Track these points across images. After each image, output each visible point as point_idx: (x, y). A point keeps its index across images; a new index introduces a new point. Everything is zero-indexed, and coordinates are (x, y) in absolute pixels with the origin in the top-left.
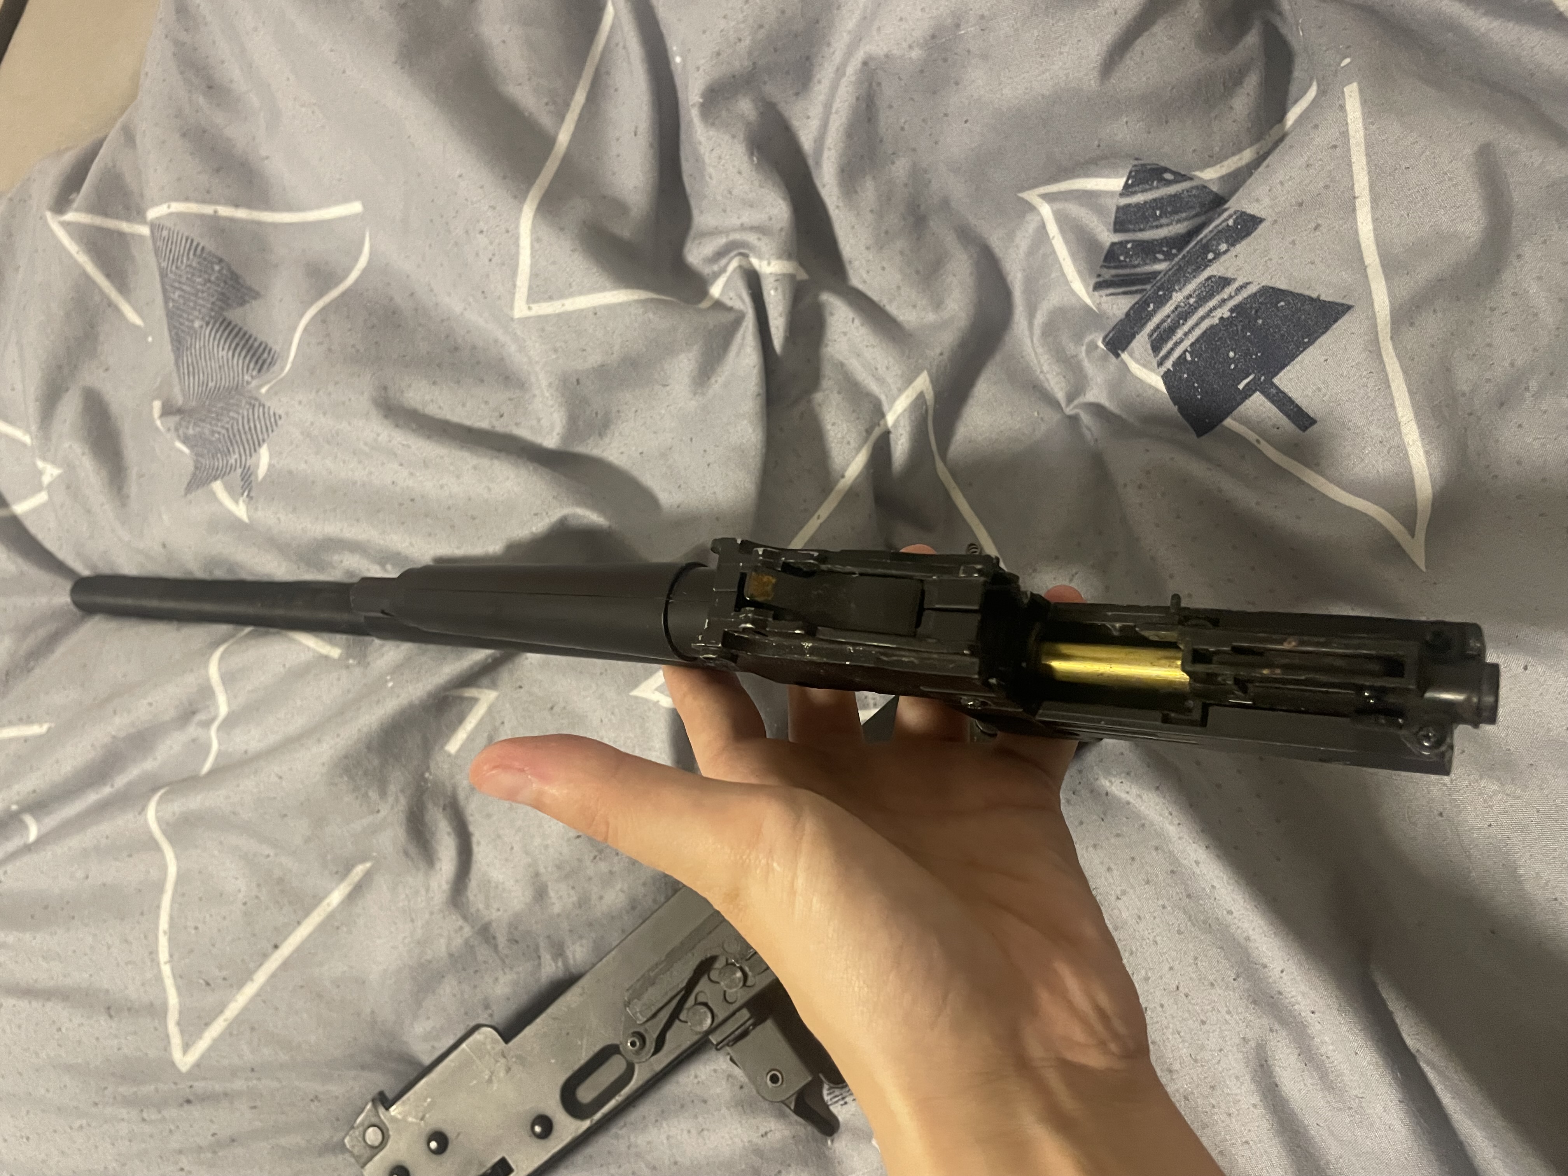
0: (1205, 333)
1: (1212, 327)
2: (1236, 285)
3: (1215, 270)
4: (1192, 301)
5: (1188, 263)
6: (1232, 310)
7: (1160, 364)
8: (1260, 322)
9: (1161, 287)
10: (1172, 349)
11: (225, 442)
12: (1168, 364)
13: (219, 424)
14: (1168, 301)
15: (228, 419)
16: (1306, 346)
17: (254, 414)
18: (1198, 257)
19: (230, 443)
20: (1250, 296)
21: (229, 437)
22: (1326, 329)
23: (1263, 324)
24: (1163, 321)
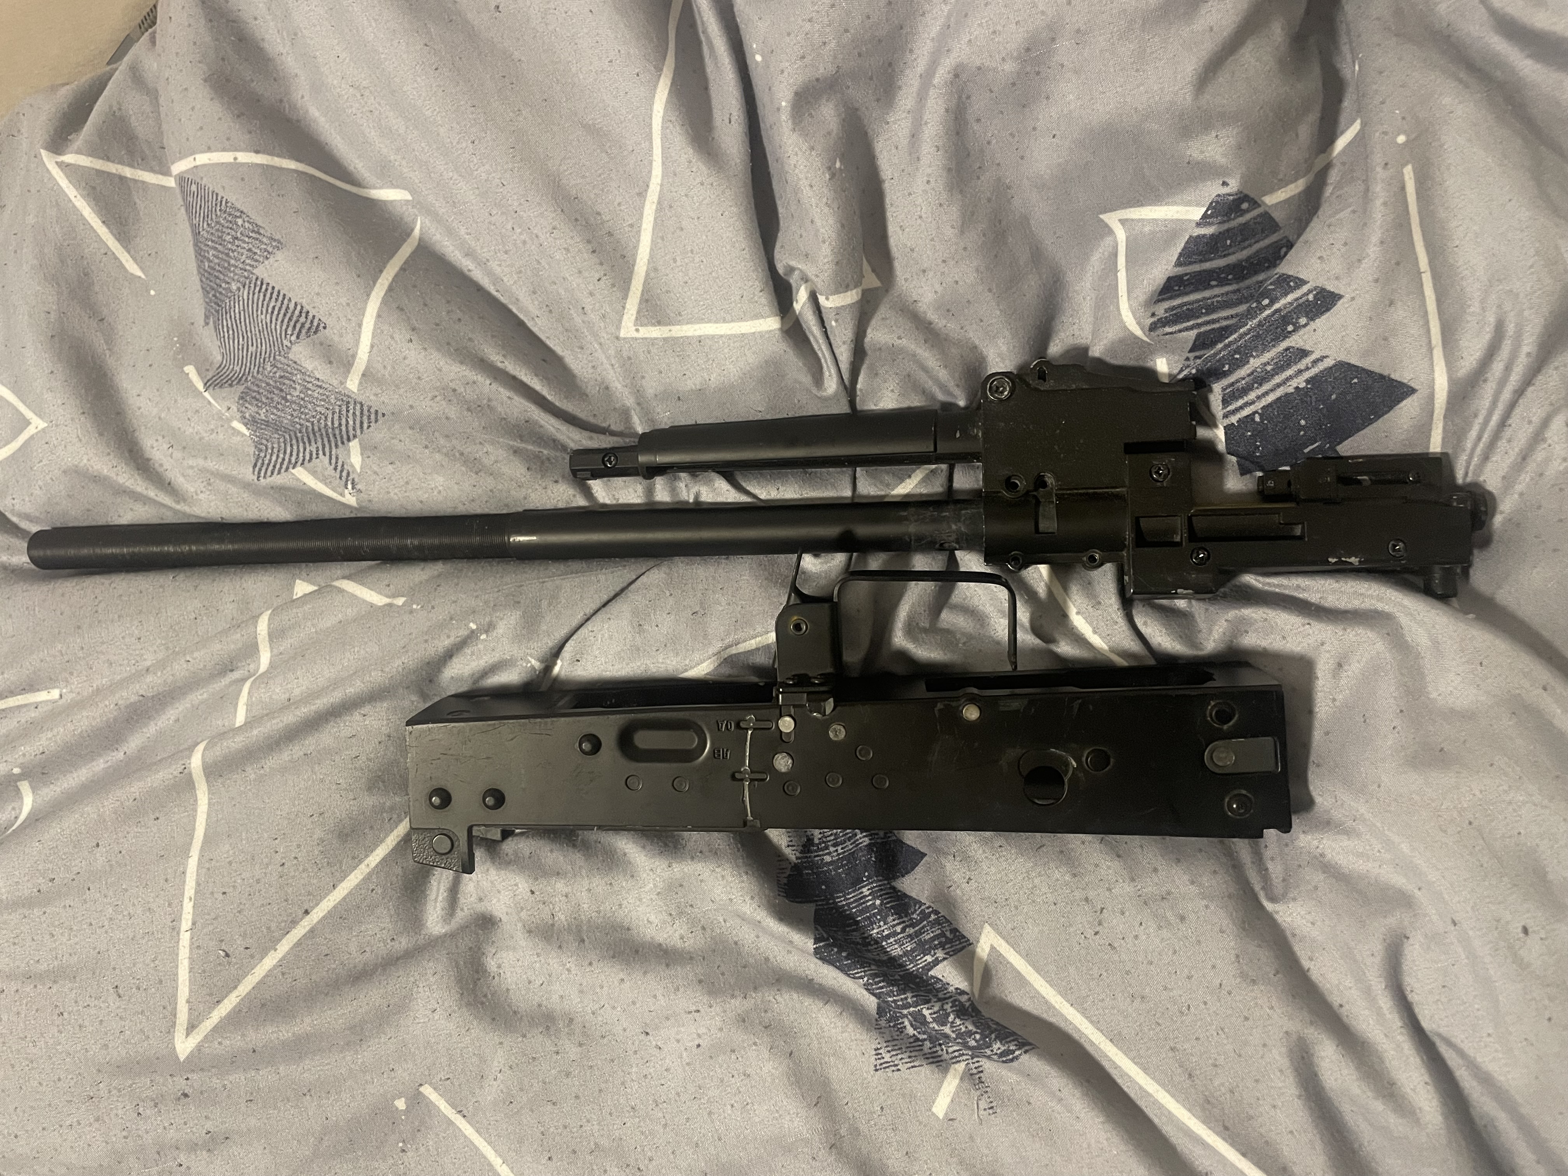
0: (1278, 399)
1: (1287, 395)
2: (1312, 357)
3: (1293, 341)
4: (1269, 368)
5: (1267, 331)
6: (1307, 381)
7: (1226, 416)
8: (1334, 397)
9: (1236, 351)
10: (1241, 408)
11: (307, 432)
12: (1234, 419)
13: (303, 417)
14: (1244, 365)
15: (314, 413)
16: (1371, 422)
17: (348, 411)
18: (1277, 328)
19: (311, 435)
20: (1326, 369)
21: (313, 430)
22: (1391, 408)
23: (1336, 399)
24: (1237, 381)
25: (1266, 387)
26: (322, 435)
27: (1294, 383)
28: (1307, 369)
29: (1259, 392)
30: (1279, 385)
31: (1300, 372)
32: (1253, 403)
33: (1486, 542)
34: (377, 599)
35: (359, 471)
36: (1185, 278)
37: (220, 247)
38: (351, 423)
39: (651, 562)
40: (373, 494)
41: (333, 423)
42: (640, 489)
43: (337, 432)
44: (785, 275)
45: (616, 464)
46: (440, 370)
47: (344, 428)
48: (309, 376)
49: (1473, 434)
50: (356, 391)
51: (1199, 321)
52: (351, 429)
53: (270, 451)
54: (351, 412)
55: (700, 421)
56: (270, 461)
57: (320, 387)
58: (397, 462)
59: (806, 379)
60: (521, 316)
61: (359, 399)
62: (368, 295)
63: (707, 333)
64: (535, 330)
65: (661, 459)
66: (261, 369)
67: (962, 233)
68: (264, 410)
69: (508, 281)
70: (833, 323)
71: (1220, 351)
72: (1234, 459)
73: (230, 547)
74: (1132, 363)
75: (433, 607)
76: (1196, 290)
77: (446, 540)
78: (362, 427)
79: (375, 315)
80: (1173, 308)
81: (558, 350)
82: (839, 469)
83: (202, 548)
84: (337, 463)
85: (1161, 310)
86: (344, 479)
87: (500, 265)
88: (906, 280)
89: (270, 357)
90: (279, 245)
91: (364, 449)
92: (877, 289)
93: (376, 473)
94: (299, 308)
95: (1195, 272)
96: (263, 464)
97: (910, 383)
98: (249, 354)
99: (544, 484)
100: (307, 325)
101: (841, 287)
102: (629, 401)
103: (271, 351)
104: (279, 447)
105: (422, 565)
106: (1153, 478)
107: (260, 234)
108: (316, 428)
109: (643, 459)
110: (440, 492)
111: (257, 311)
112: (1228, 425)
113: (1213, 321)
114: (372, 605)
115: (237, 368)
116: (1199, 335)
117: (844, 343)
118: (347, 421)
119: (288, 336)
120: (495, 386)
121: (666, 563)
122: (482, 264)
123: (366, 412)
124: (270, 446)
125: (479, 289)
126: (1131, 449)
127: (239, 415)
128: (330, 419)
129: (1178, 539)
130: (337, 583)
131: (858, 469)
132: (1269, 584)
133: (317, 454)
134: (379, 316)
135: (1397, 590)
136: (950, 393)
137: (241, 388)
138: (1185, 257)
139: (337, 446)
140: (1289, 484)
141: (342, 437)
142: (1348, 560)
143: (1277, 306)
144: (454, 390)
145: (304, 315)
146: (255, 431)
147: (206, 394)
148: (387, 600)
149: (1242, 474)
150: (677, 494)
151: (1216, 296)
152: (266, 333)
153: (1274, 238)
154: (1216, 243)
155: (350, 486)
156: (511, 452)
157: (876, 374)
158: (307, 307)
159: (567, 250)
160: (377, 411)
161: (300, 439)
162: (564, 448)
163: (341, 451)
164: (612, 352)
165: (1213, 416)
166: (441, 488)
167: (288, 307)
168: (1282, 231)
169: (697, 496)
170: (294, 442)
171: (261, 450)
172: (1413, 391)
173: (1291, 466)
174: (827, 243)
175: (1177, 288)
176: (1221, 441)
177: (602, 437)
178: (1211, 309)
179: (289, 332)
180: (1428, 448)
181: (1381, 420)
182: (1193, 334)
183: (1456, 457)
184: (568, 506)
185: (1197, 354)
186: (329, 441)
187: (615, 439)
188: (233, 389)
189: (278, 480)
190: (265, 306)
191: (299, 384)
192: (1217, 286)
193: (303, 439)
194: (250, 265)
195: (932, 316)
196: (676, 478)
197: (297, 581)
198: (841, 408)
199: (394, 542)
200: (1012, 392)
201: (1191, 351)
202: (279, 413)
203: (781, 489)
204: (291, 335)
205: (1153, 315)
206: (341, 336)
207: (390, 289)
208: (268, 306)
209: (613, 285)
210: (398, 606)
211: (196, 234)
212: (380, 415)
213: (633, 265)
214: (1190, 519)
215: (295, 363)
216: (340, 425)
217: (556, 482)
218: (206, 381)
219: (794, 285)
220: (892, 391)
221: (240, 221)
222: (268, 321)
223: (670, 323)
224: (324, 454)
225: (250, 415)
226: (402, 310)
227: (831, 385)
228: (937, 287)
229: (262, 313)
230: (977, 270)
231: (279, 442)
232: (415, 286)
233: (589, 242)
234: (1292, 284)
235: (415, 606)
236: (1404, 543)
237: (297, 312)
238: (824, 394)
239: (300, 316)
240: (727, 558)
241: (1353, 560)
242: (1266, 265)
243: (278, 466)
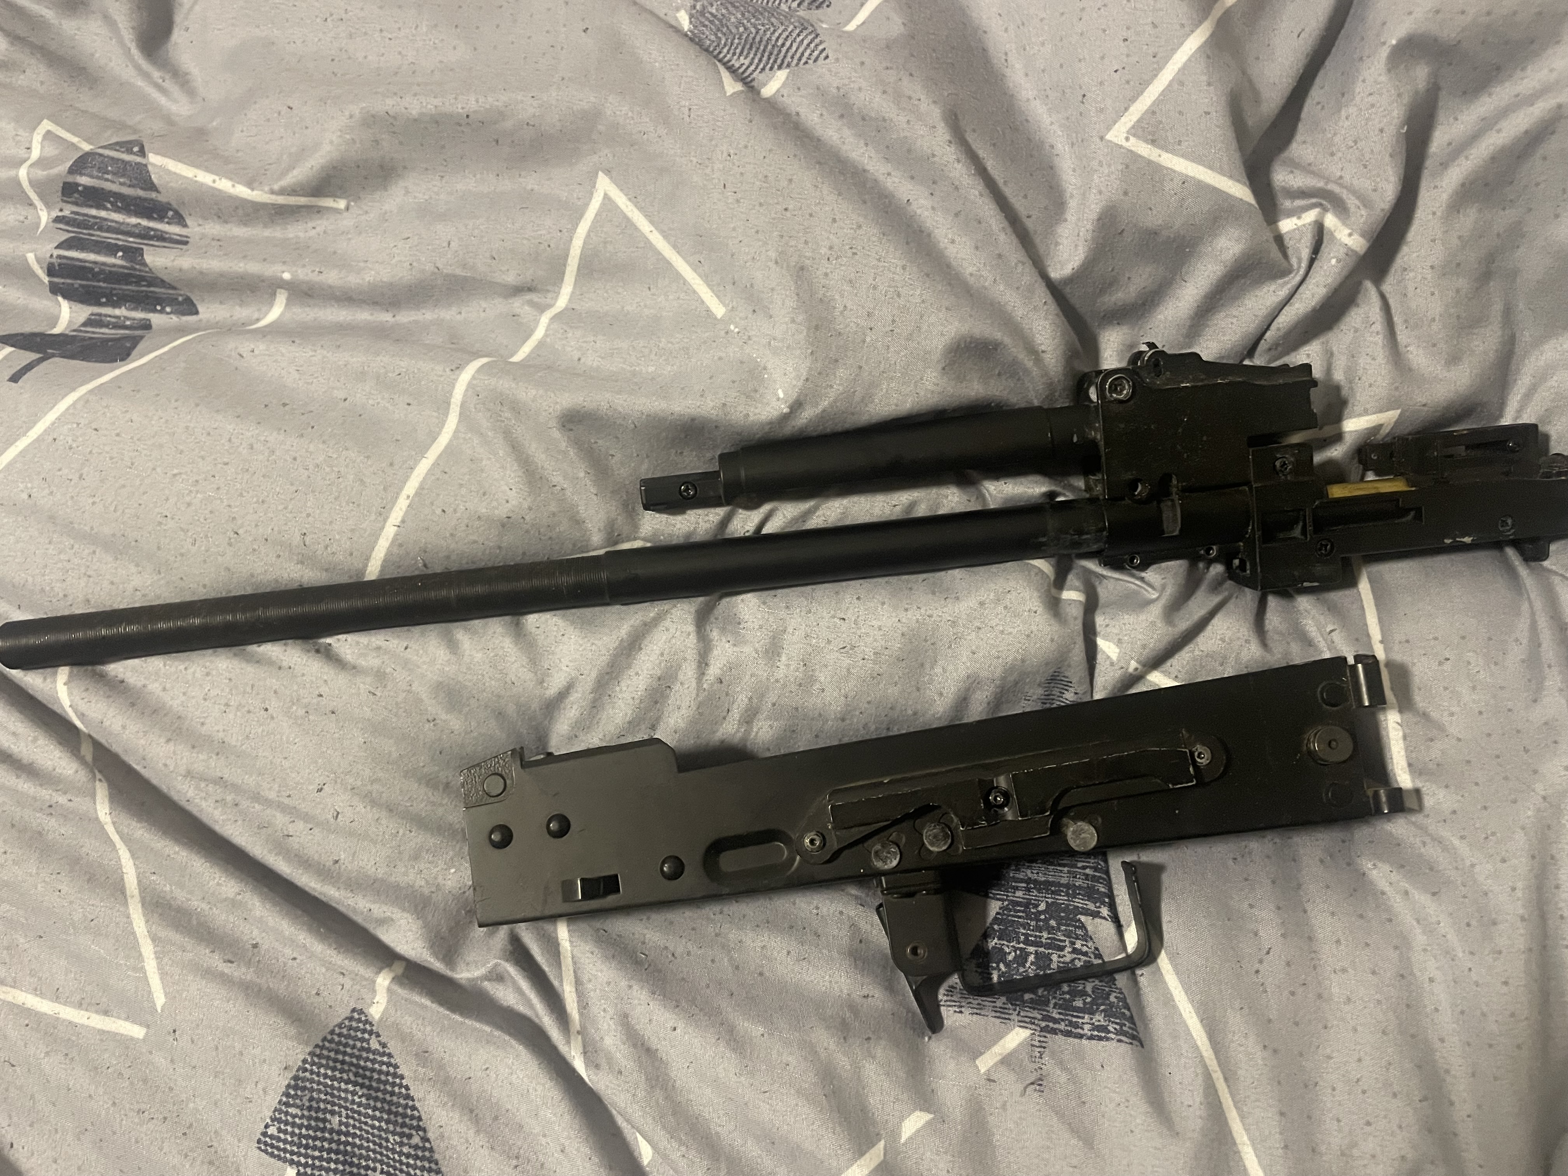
11: (747, 39)
13: (756, 18)
19: (748, 44)
21: (754, 39)
26: (758, 48)
38: (794, 48)
41: (777, 40)
43: (775, 52)
47: (784, 50)
52: (790, 54)
54: (801, 37)
78: (800, 60)
91: (786, 84)
108: (758, 39)
118: (791, 45)
123: (814, 48)
128: (777, 34)
139: (762, 68)
141: (775, 61)
160: (823, 51)
163: (763, 76)
186: (759, 60)
212: (824, 56)
216: (783, 45)
223: (1164, 147)
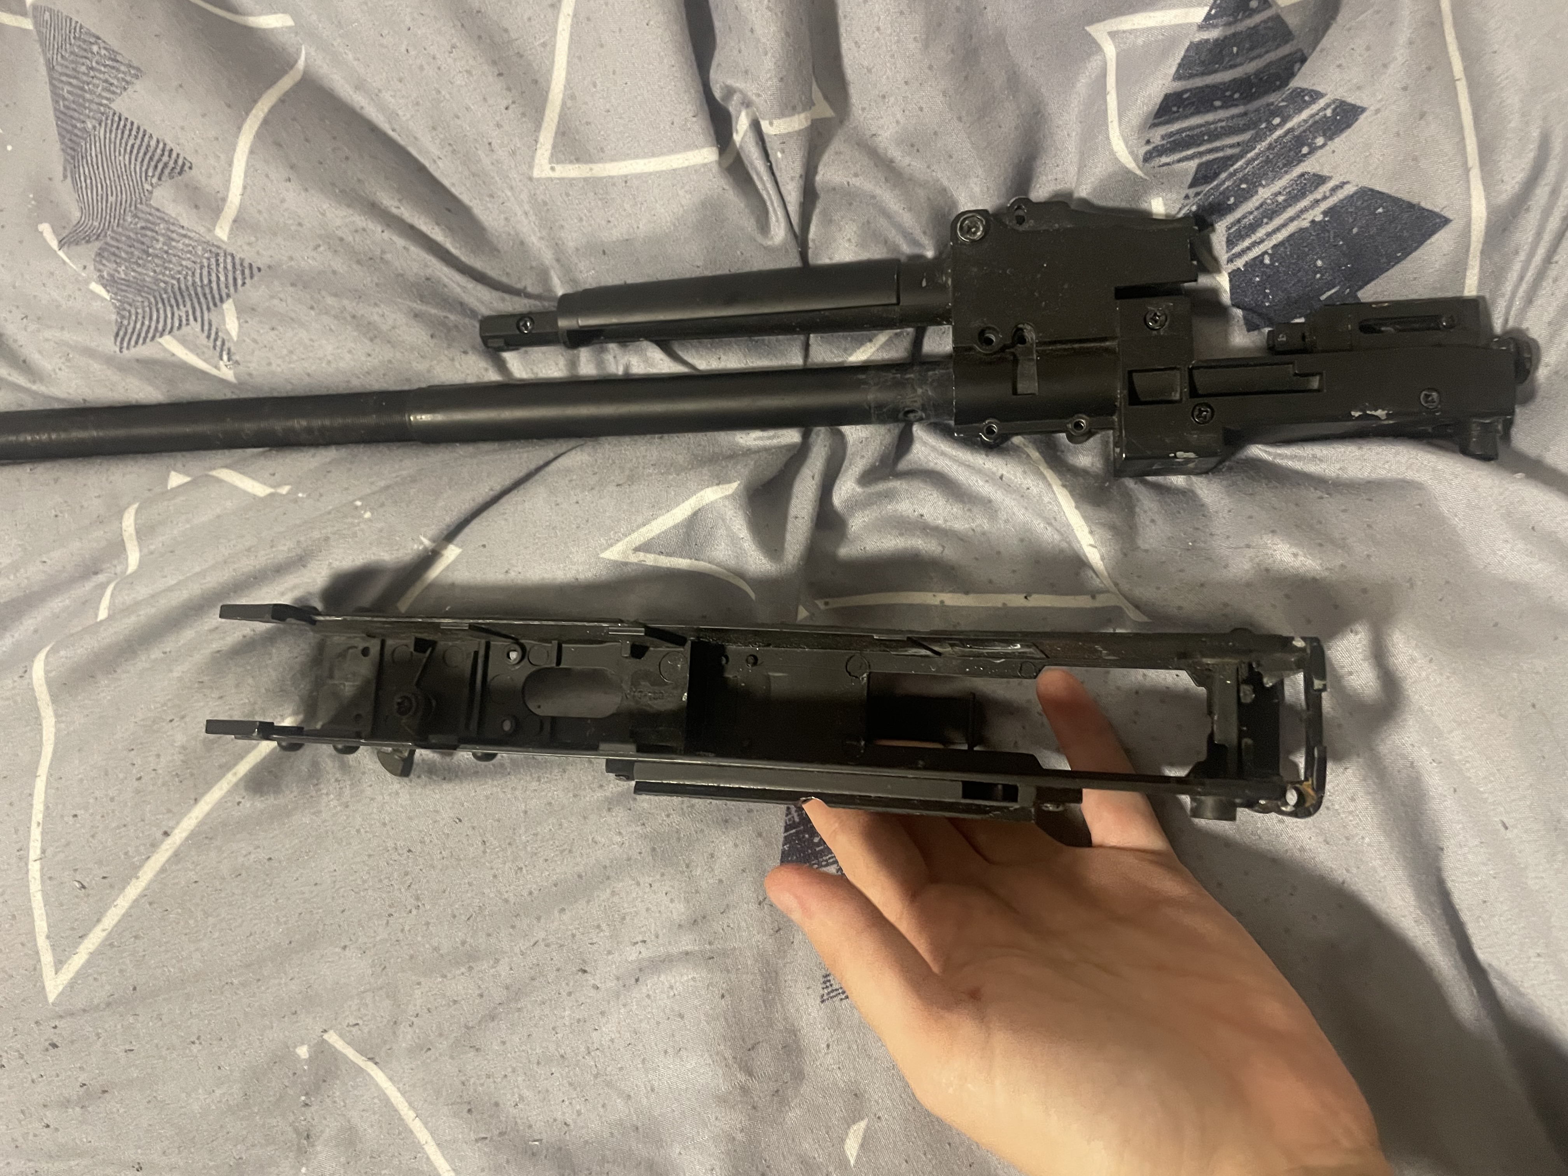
0: (1291, 236)
1: (1302, 230)
2: (1331, 184)
3: (1309, 166)
4: (1281, 199)
5: (1278, 155)
6: (1325, 213)
7: (1230, 260)
8: (1355, 230)
9: (1244, 180)
10: (1249, 248)
11: (174, 293)
12: (1240, 263)
13: (167, 272)
14: (1252, 196)
15: (180, 268)
16: (1399, 260)
17: (218, 265)
18: (1290, 150)
19: (180, 295)
20: (1346, 198)
21: (180, 289)
22: (1421, 243)
23: (1357, 234)
24: (1244, 217)
25: (1277, 221)
26: (190, 295)
27: (1309, 216)
28: (1325, 198)
29: (1269, 228)
30: (1292, 219)
31: (1317, 202)
32: (1262, 241)
33: (1529, 397)
34: (259, 489)
35: (235, 339)
36: (1185, 96)
37: (74, 82)
38: (222, 278)
39: (573, 443)
40: (253, 366)
41: (201, 280)
42: (562, 362)
43: (207, 291)
44: (723, 100)
45: (533, 329)
46: (323, 214)
47: (214, 285)
48: (173, 224)
49: (1513, 276)
50: (225, 238)
51: (1202, 149)
52: (222, 286)
53: (134, 318)
54: (222, 265)
55: (630, 281)
56: (134, 329)
57: (185, 236)
58: (279, 328)
59: (749, 224)
60: (422, 160)
61: (230, 250)
62: (240, 128)
63: (634, 172)
64: (437, 174)
65: (584, 322)
66: (121, 222)
67: (926, 46)
68: (123, 268)
69: (405, 115)
70: (779, 155)
71: (1224, 182)
72: (1239, 313)
73: (95, 433)
74: (1124, 205)
75: (321, 495)
76: (1197, 112)
77: (339, 421)
78: (235, 284)
79: (247, 151)
80: (1171, 135)
81: (465, 198)
82: (789, 337)
83: (63, 436)
84: (210, 330)
85: (1157, 136)
86: (218, 349)
87: (393, 96)
88: (863, 109)
89: (130, 206)
90: (139, 73)
91: (242, 311)
92: (829, 119)
93: (255, 341)
94: (161, 145)
95: (1197, 88)
96: (126, 333)
97: (869, 234)
98: (109, 205)
99: (451, 356)
100: (171, 164)
101: (787, 109)
102: (548, 257)
103: (132, 198)
104: (144, 312)
105: (312, 451)
106: (1148, 326)
107: (118, 61)
108: (183, 286)
109: (564, 323)
110: (329, 362)
111: (115, 151)
112: (1234, 271)
113: (1216, 150)
114: (254, 497)
115: (96, 224)
116: (1200, 166)
117: (792, 179)
118: (218, 277)
119: (149, 179)
120: (387, 235)
121: (590, 443)
122: (375, 96)
123: (238, 267)
124: (133, 311)
125: (374, 129)
126: (1122, 293)
127: (96, 275)
128: (197, 275)
129: (1177, 397)
130: (214, 473)
131: (812, 335)
132: (1280, 455)
133: (187, 320)
134: (252, 152)
135: (1429, 452)
136: (915, 243)
137: (97, 245)
138: (1185, 70)
139: (209, 309)
140: (1304, 337)
141: (213, 298)
142: (1373, 413)
143: (1289, 125)
144: (341, 239)
145: (166, 153)
146: (116, 294)
147: (61, 253)
148: (269, 490)
149: (1249, 330)
150: (604, 368)
151: (1220, 120)
152: (125, 177)
153: (1286, 50)
154: (1221, 51)
155: (225, 357)
156: (412, 314)
157: (831, 221)
158: (170, 145)
159: (469, 72)
160: (251, 266)
161: (166, 302)
162: (473, 313)
163: (214, 316)
164: (524, 196)
165: (1216, 260)
166: (330, 358)
167: (148, 146)
168: (1295, 42)
169: (627, 367)
170: (160, 305)
171: (123, 317)
172: (1446, 221)
173: (1306, 317)
174: (770, 55)
175: (1175, 109)
176: (1225, 291)
177: (516, 299)
178: (1215, 136)
179: (150, 174)
180: (1463, 291)
181: (1409, 258)
182: (1193, 164)
183: (1494, 302)
184: (480, 380)
185: (1198, 189)
186: (200, 303)
187: (532, 302)
188: (90, 246)
189: (144, 351)
190: (123, 145)
191: (163, 235)
192: (1221, 107)
193: (169, 301)
194: (108, 99)
195: (895, 153)
196: (603, 350)
197: (173, 473)
198: (792, 261)
199: (278, 425)
200: (986, 231)
201: (1191, 186)
202: (139, 270)
203: (723, 357)
204: (153, 176)
205: (1148, 142)
206: (210, 176)
207: (265, 122)
208: (126, 145)
209: (524, 114)
210: (282, 495)
211: (51, 68)
212: (255, 270)
213: (547, 92)
214: (1190, 371)
215: (158, 210)
216: (210, 281)
217: (465, 352)
218: (61, 238)
219: (731, 109)
220: (849, 240)
221: (95, 48)
222: (127, 163)
223: (590, 160)
224: (195, 320)
225: (109, 274)
226: (281, 146)
227: (779, 232)
228: (899, 116)
229: (120, 154)
230: (945, 94)
231: (143, 307)
232: (294, 119)
233: (494, 63)
234: (1307, 98)
235: (300, 495)
236: (1439, 393)
237: (159, 151)
238: (770, 243)
239: (162, 155)
240: (661, 438)
241: (1380, 413)
242: (1278, 83)
243: (143, 335)
